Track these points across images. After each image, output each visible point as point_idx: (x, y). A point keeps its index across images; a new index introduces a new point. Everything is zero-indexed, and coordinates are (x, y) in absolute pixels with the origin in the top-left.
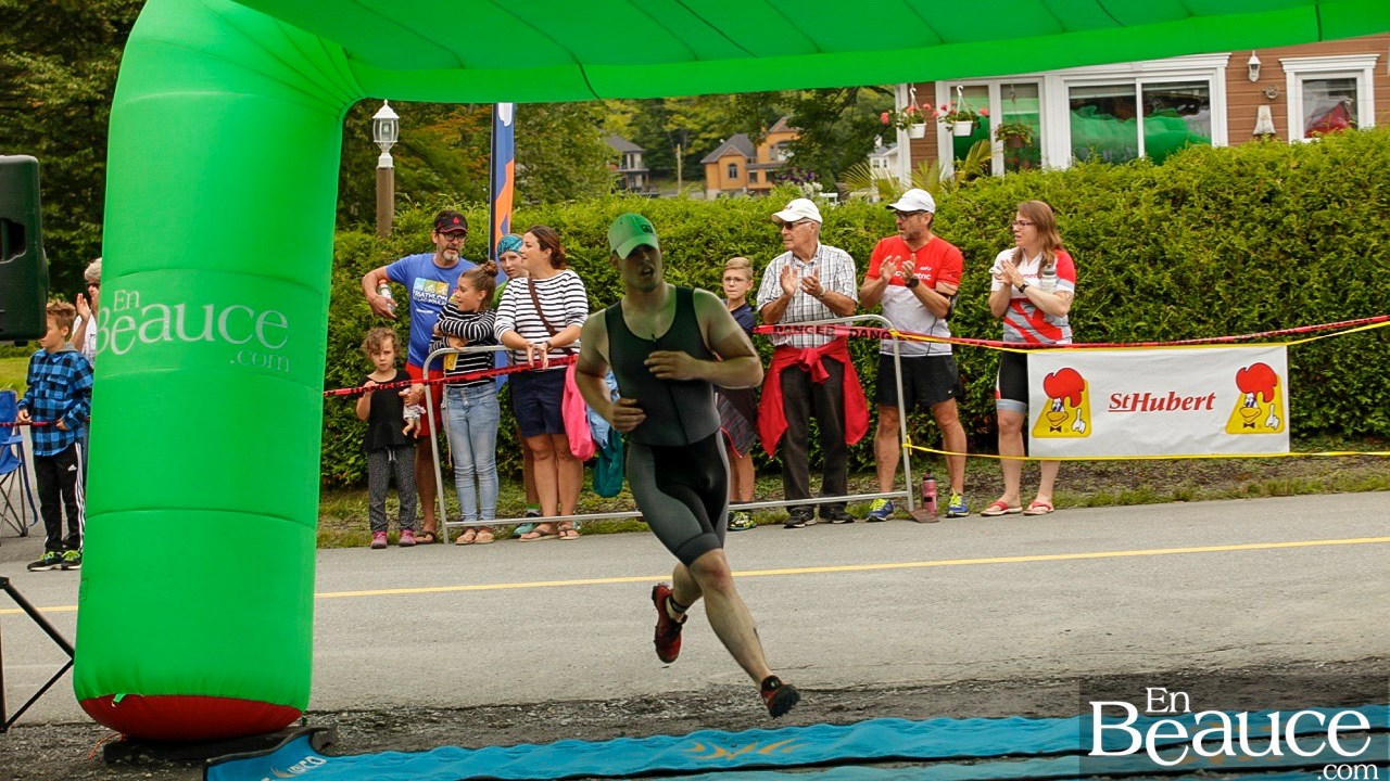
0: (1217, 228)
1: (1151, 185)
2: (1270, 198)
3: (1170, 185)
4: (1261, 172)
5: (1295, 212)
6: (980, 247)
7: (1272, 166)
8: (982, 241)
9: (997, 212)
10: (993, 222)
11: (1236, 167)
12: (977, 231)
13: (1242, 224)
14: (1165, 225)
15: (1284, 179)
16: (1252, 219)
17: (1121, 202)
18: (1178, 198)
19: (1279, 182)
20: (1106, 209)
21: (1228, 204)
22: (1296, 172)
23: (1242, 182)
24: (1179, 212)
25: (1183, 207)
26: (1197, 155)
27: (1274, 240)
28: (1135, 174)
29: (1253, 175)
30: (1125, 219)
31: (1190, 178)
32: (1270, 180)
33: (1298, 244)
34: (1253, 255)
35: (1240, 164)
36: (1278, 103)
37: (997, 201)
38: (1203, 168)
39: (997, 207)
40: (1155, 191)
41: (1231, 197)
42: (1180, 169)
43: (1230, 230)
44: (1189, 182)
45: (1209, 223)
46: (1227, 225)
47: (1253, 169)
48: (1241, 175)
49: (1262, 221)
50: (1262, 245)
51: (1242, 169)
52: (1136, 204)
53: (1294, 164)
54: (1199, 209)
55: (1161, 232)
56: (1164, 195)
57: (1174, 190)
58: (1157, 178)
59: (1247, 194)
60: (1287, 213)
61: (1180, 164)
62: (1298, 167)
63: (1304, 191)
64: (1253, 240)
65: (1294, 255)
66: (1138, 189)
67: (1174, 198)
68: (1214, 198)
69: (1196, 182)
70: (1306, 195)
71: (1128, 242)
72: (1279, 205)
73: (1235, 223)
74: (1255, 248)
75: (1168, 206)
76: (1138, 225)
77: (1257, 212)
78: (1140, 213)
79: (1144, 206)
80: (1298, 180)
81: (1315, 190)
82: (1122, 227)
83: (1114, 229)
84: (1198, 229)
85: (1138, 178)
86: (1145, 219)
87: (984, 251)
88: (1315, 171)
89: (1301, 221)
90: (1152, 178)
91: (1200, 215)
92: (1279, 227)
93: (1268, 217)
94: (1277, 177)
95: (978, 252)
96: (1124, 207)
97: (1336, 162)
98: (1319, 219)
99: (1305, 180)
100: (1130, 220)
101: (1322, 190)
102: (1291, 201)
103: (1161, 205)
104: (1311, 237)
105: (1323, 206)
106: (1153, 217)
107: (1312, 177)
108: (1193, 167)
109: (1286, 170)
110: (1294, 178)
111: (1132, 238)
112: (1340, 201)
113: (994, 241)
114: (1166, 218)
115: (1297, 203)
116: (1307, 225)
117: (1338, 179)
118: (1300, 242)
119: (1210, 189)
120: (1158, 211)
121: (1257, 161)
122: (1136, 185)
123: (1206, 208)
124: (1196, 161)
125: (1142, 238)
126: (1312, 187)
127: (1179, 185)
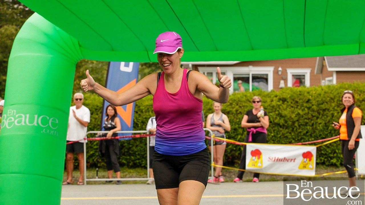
0: (295, 108)
1: (276, 96)
2: (308, 101)
3: (281, 97)
4: (306, 94)
5: (315, 105)
6: (231, 111)
7: (308, 93)
8: (231, 109)
9: (236, 102)
10: (234, 105)
11: (299, 93)
12: (230, 107)
13: (301, 108)
14: (281, 107)
15: (312, 96)
16: (303, 106)
17: (268, 100)
18: (284, 100)
19: (310, 97)
20: (264, 102)
21: (297, 102)
22: (315, 95)
23: (301, 97)
24: (284, 104)
25: (286, 103)
26: (288, 89)
27: (310, 112)
28: (271, 93)
29: (304, 95)
30: (269, 105)
31: (287, 95)
32: (308, 97)
33: (316, 114)
34: (304, 116)
35: (300, 92)
37: (235, 99)
38: (290, 93)
39: (235, 100)
40: (278, 98)
41: (298, 100)
42: (284, 92)
43: (298, 109)
45: (292, 107)
46: (297, 108)
47: (304, 93)
48: (300, 95)
49: (306, 107)
50: (306, 113)
51: (301, 93)
52: (272, 101)
53: (314, 92)
54: (290, 103)
55: (280, 108)
56: (280, 99)
57: (283, 98)
58: (278, 94)
59: (302, 100)
60: (313, 105)
61: (284, 91)
62: (315, 93)
63: (317, 100)
64: (304, 112)
65: (315, 116)
66: (273, 98)
68: (293, 100)
69: (289, 96)
70: (318, 101)
71: (270, 111)
72: (311, 103)
73: (299, 107)
74: (305, 114)
75: (281, 102)
76: (273, 107)
77: (305, 105)
78: (274, 103)
79: (275, 101)
80: (316, 97)
81: (320, 100)
82: (269, 107)
83: (266, 107)
84: (290, 108)
85: (273, 94)
86: (275, 105)
87: (232, 112)
88: (320, 95)
89: (317, 107)
90: (277, 95)
91: (290, 105)
92: (311, 109)
93: (308, 106)
94: (310, 95)
95: (230, 112)
96: (269, 102)
97: (325, 92)
98: (321, 107)
99: (318, 97)
100: (271, 105)
101: (322, 100)
102: (314, 102)
103: (279, 101)
104: (319, 112)
105: (322, 104)
106: (277, 105)
107: (319, 96)
108: (287, 92)
109: (312, 94)
110: (314, 96)
111: (272, 110)
112: (327, 103)
113: (234, 109)
114: (281, 105)
115: (315, 103)
116: (318, 108)
117: (326, 97)
118: (316, 113)
119: (292, 98)
120: (279, 103)
121: (304, 91)
122: (272, 96)
123: (292, 103)
124: (288, 91)
125: (274, 110)
126: (319, 98)
127: (284, 96)
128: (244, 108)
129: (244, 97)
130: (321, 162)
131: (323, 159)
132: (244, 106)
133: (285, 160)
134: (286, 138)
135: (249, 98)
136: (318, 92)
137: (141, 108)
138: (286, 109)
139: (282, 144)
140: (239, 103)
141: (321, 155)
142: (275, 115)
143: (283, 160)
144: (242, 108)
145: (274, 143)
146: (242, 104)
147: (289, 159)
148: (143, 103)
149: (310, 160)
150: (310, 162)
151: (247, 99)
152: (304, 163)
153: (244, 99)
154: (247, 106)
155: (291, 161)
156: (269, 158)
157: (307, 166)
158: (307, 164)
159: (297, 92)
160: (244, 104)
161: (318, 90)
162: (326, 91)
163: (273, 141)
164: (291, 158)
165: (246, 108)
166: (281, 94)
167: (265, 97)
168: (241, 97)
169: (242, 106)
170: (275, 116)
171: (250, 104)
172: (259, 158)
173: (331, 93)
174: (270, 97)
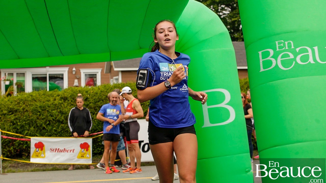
1: (59, 96)
2: (86, 99)
3: (63, 96)
4: (84, 93)
5: (92, 103)
7: (87, 92)
8: (19, 108)
9: (23, 101)
10: (21, 104)
12: (18, 106)
14: (62, 105)
15: (90, 95)
17: (52, 99)
18: (65, 99)
19: (88, 96)
20: (48, 101)
24: (65, 102)
25: (67, 101)
28: (54, 93)
30: (53, 104)
31: (68, 94)
32: (86, 95)
36: (79, 79)
37: (22, 99)
38: (71, 92)
39: (22, 100)
40: (59, 97)
42: (65, 92)
44: (68, 95)
52: (55, 100)
53: (92, 92)
54: (70, 101)
55: (61, 106)
56: (62, 98)
57: (65, 97)
58: (60, 94)
60: (90, 103)
62: (93, 92)
63: (94, 98)
66: (56, 97)
69: (69, 95)
70: (95, 99)
71: (53, 109)
72: (89, 101)
75: (63, 100)
76: (56, 105)
78: (56, 102)
79: (57, 100)
80: (93, 95)
81: (97, 98)
82: (52, 105)
83: (50, 106)
84: (70, 106)
85: (55, 94)
86: (57, 103)
87: (19, 110)
88: (97, 93)
89: (93, 105)
90: (59, 94)
91: (70, 103)
92: (89, 106)
93: (86, 104)
94: (88, 95)
96: (52, 101)
97: (102, 92)
98: (98, 105)
99: (94, 95)
100: (54, 104)
101: (98, 98)
102: (91, 100)
103: (61, 100)
104: (96, 109)
105: (99, 102)
106: (59, 103)
107: (96, 95)
108: (68, 92)
109: (90, 93)
110: (92, 95)
111: (54, 108)
112: (102, 100)
113: (21, 108)
114: (62, 103)
115: (93, 101)
116: (95, 106)
117: (102, 95)
118: (93, 110)
119: (73, 97)
120: (60, 102)
121: (83, 91)
122: (55, 96)
123: (72, 101)
124: (69, 90)
125: (56, 108)
126: (96, 97)
127: (65, 96)
128: (30, 107)
129: (30, 97)
130: (98, 152)
131: (100, 149)
132: (30, 105)
133: (65, 151)
134: (67, 132)
135: (34, 98)
136: (95, 91)
138: (67, 107)
139: (63, 136)
140: (26, 102)
141: (98, 146)
142: (58, 112)
143: (63, 151)
144: (29, 106)
145: (56, 136)
146: (28, 103)
147: (69, 150)
149: (87, 150)
150: (88, 152)
151: (32, 98)
152: (82, 153)
153: (30, 99)
154: (33, 105)
155: (70, 152)
156: (51, 149)
157: (84, 156)
158: (85, 153)
159: (77, 92)
160: (30, 103)
161: (95, 90)
162: (102, 90)
163: (56, 135)
164: (70, 149)
165: (32, 106)
166: (64, 93)
167: (49, 96)
168: (27, 96)
169: (28, 105)
170: (57, 114)
171: (36, 103)
172: (42, 150)
173: (106, 92)
174: (54, 96)
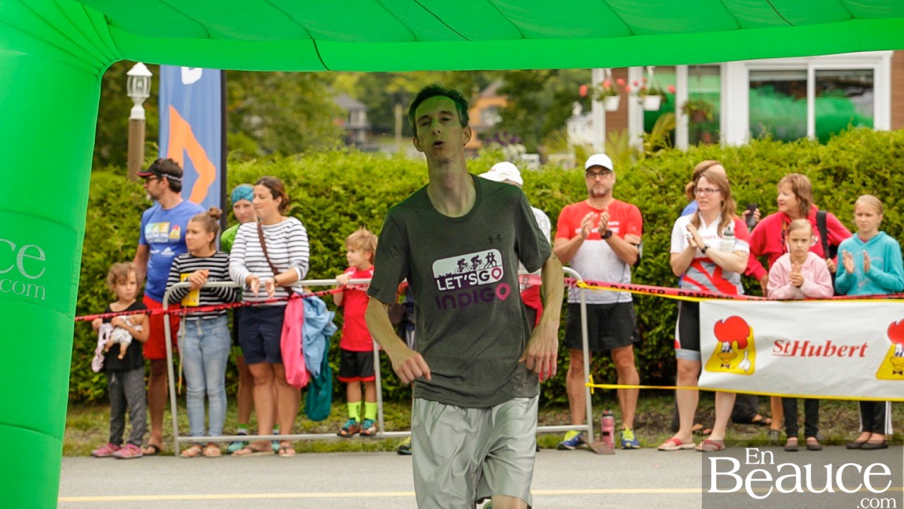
1: (816, 162)
3: (833, 163)
6: (662, 212)
8: (663, 206)
10: (673, 190)
11: (893, 149)
12: (659, 197)
14: (827, 198)
18: (840, 175)
21: (884, 182)
23: (898, 162)
24: (840, 187)
25: (844, 183)
26: (858, 137)
28: (801, 151)
31: (851, 157)
35: (897, 146)
37: (678, 171)
38: (863, 149)
39: (677, 176)
40: (819, 167)
42: (843, 149)
44: (849, 160)
48: (896, 156)
51: (898, 151)
54: (858, 185)
56: (827, 172)
57: (836, 168)
58: (821, 157)
61: (843, 145)
66: (803, 165)
67: (836, 176)
68: (870, 175)
69: (856, 162)
75: (830, 181)
85: (805, 156)
87: (665, 215)
90: (817, 156)
95: (659, 216)
103: (824, 180)
108: (853, 147)
113: (674, 206)
119: (869, 168)
120: (821, 186)
122: (802, 162)
123: (864, 184)
124: (857, 143)
127: (841, 163)
137: (367, 200)
148: (373, 186)
166: (835, 152)
167: (778, 164)
174: (796, 166)
